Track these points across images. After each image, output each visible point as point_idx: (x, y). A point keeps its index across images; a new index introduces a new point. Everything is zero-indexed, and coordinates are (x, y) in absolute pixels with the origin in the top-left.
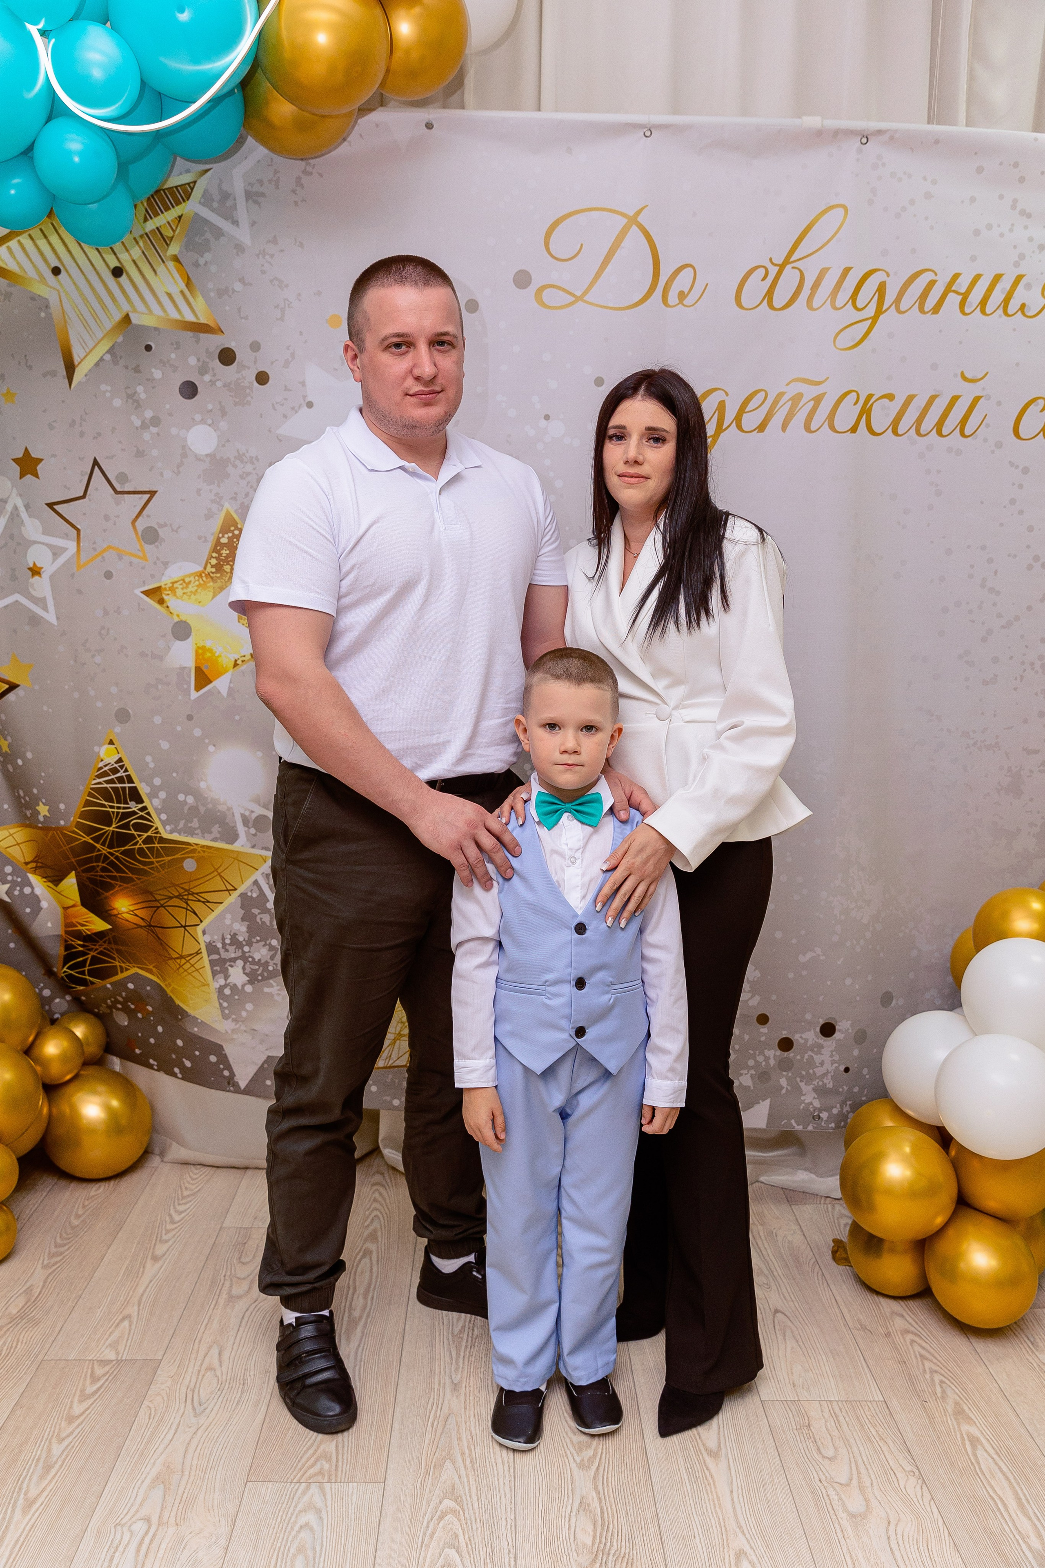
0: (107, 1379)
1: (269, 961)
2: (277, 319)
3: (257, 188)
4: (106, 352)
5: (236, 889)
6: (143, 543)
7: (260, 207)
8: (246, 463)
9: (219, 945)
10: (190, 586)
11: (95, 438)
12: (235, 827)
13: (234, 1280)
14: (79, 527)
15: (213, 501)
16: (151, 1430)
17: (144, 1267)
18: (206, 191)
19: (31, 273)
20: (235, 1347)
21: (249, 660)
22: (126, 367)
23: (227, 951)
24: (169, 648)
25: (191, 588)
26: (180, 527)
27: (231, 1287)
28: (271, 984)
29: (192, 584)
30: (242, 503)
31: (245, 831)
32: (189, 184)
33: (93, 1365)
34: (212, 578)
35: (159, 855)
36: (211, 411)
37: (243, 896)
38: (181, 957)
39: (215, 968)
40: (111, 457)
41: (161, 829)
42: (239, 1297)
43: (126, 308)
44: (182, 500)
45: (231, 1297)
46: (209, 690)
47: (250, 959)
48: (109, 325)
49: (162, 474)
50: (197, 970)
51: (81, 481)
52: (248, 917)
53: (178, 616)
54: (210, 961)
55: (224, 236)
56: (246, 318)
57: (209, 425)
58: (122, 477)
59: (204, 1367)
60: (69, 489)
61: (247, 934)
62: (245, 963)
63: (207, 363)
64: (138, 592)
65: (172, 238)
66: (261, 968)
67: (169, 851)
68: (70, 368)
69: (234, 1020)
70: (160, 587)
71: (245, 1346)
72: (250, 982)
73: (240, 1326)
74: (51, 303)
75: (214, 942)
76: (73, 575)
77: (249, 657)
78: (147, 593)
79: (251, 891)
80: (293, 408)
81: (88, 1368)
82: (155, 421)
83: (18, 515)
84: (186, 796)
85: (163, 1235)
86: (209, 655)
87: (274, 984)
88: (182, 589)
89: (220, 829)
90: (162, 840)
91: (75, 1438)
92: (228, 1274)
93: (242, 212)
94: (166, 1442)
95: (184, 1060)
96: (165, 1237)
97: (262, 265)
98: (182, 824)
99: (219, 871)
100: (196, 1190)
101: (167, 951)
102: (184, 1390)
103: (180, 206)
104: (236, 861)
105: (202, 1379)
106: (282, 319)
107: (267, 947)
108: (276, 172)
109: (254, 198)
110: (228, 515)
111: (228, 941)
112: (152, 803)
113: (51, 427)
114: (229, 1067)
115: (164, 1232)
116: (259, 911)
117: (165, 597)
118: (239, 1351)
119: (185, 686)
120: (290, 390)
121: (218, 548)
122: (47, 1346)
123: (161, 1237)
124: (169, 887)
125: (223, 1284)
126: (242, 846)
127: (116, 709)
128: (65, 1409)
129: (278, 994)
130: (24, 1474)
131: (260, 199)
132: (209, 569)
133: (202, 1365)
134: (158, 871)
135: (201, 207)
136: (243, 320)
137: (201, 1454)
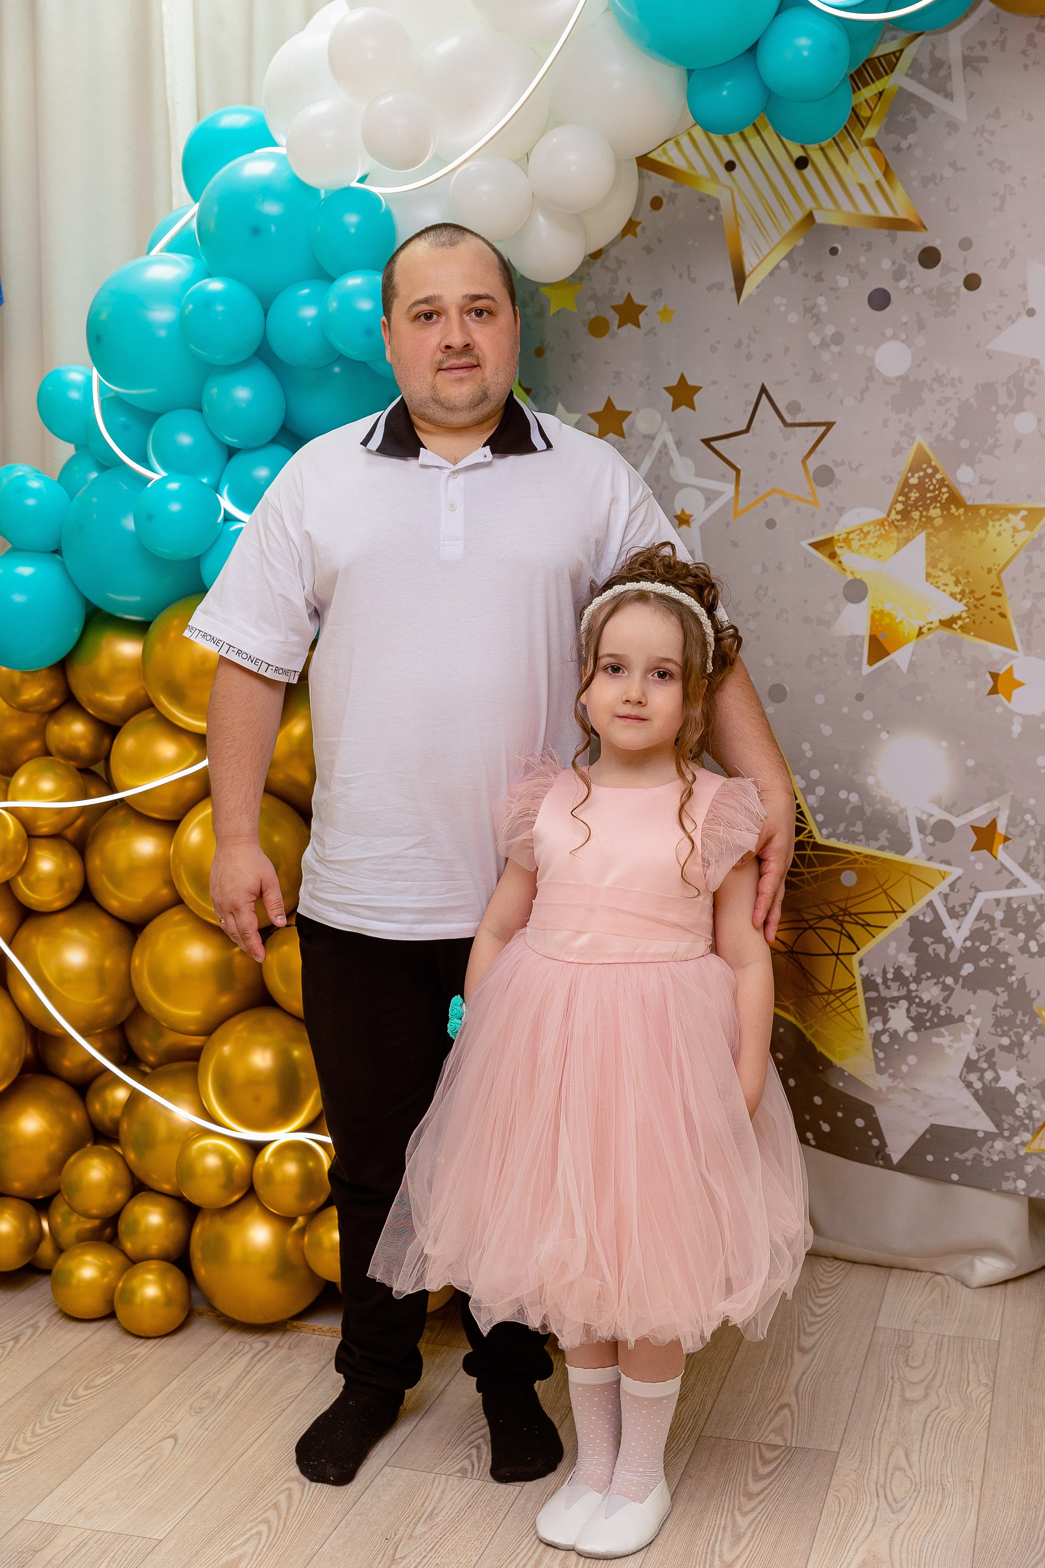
0: (780, 1464)
1: (941, 1003)
2: (995, 210)
3: (978, 52)
4: (784, 258)
5: (904, 911)
6: (814, 485)
7: (981, 74)
8: (946, 386)
9: (879, 980)
10: (869, 537)
11: (765, 360)
12: (909, 833)
13: (905, 1383)
14: (739, 466)
15: (902, 433)
16: (844, 1518)
17: (792, 1358)
18: (915, 60)
19: (701, 170)
20: (924, 1451)
21: (937, 628)
22: (806, 275)
23: (888, 987)
24: (839, 612)
25: (870, 539)
26: (860, 465)
27: (903, 1389)
28: (942, 1032)
29: (871, 534)
30: (938, 438)
31: (921, 840)
32: (894, 53)
33: (759, 1447)
34: (896, 527)
35: (811, 864)
36: (906, 324)
37: (913, 920)
38: (830, 992)
39: (872, 1009)
40: (783, 383)
41: (816, 833)
42: (916, 1402)
43: (809, 204)
44: (865, 433)
45: (907, 1400)
46: (886, 664)
47: (917, 1000)
48: (788, 226)
49: (842, 402)
50: (849, 1010)
51: (745, 412)
52: (917, 947)
53: (852, 573)
54: (866, 999)
55: (933, 111)
56: (956, 210)
57: (903, 341)
58: (794, 407)
59: (891, 1466)
60: (730, 422)
61: (915, 969)
62: (910, 1005)
63: (905, 266)
64: (805, 544)
65: (870, 118)
66: (930, 1013)
67: (824, 861)
68: (740, 279)
69: (891, 1076)
70: (832, 539)
71: (936, 1451)
72: (916, 1029)
73: (924, 1431)
74: (721, 203)
75: (872, 976)
76: (728, 525)
77: (938, 624)
78: (816, 545)
79: (924, 914)
80: (1009, 318)
81: (754, 1450)
82: (838, 339)
83: (667, 454)
84: (849, 794)
85: (806, 1327)
86: (887, 620)
87: (946, 1033)
88: (859, 540)
89: (889, 836)
90: (816, 846)
91: (759, 1513)
92: (896, 1376)
93: (957, 83)
94: (865, 1532)
95: (821, 1122)
96: (808, 1330)
97: (980, 145)
98: (842, 828)
99: (885, 887)
100: (834, 1284)
101: (812, 985)
102: (872, 1485)
103: (882, 81)
104: (907, 876)
105: (892, 1478)
106: (1001, 209)
107: (940, 986)
108: (1002, 30)
109: (974, 64)
110: (920, 450)
111: (890, 976)
112: (806, 800)
113: (713, 349)
114: (879, 1135)
115: (806, 1324)
116: (931, 940)
117: (838, 551)
118: (929, 1455)
119: (856, 659)
120: (1006, 295)
121: (906, 490)
122: (701, 1423)
123: (804, 1329)
124: (823, 904)
125: (893, 1386)
126: (916, 858)
127: (770, 684)
128: (740, 1485)
129: (950, 1046)
130: (713, 1538)
131: (981, 65)
132: (894, 516)
133: (887, 1463)
134: (809, 885)
135: (907, 79)
136: (952, 213)
137: (910, 1550)
